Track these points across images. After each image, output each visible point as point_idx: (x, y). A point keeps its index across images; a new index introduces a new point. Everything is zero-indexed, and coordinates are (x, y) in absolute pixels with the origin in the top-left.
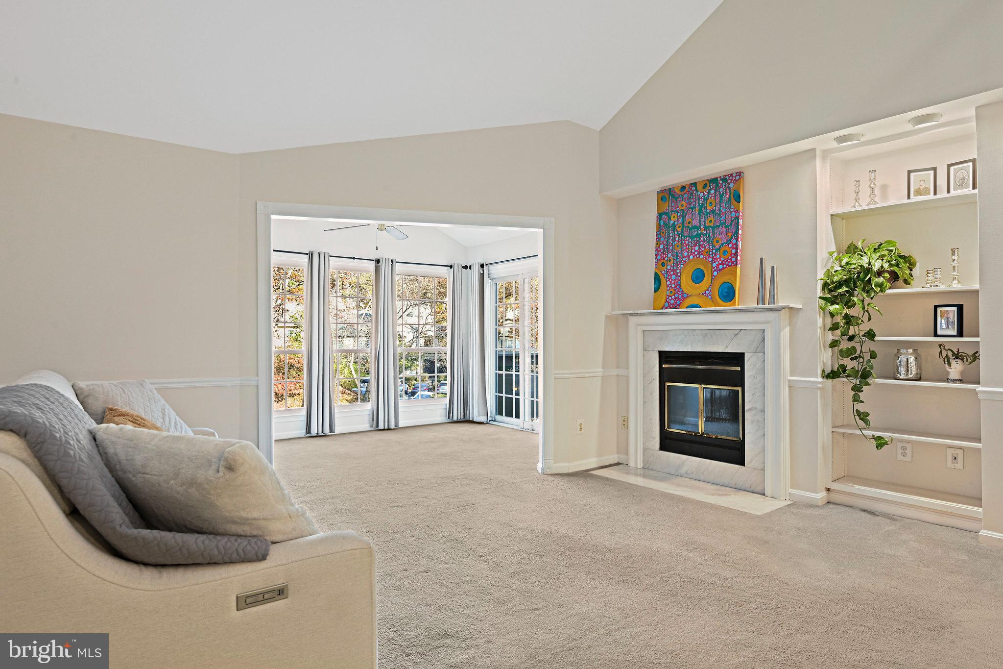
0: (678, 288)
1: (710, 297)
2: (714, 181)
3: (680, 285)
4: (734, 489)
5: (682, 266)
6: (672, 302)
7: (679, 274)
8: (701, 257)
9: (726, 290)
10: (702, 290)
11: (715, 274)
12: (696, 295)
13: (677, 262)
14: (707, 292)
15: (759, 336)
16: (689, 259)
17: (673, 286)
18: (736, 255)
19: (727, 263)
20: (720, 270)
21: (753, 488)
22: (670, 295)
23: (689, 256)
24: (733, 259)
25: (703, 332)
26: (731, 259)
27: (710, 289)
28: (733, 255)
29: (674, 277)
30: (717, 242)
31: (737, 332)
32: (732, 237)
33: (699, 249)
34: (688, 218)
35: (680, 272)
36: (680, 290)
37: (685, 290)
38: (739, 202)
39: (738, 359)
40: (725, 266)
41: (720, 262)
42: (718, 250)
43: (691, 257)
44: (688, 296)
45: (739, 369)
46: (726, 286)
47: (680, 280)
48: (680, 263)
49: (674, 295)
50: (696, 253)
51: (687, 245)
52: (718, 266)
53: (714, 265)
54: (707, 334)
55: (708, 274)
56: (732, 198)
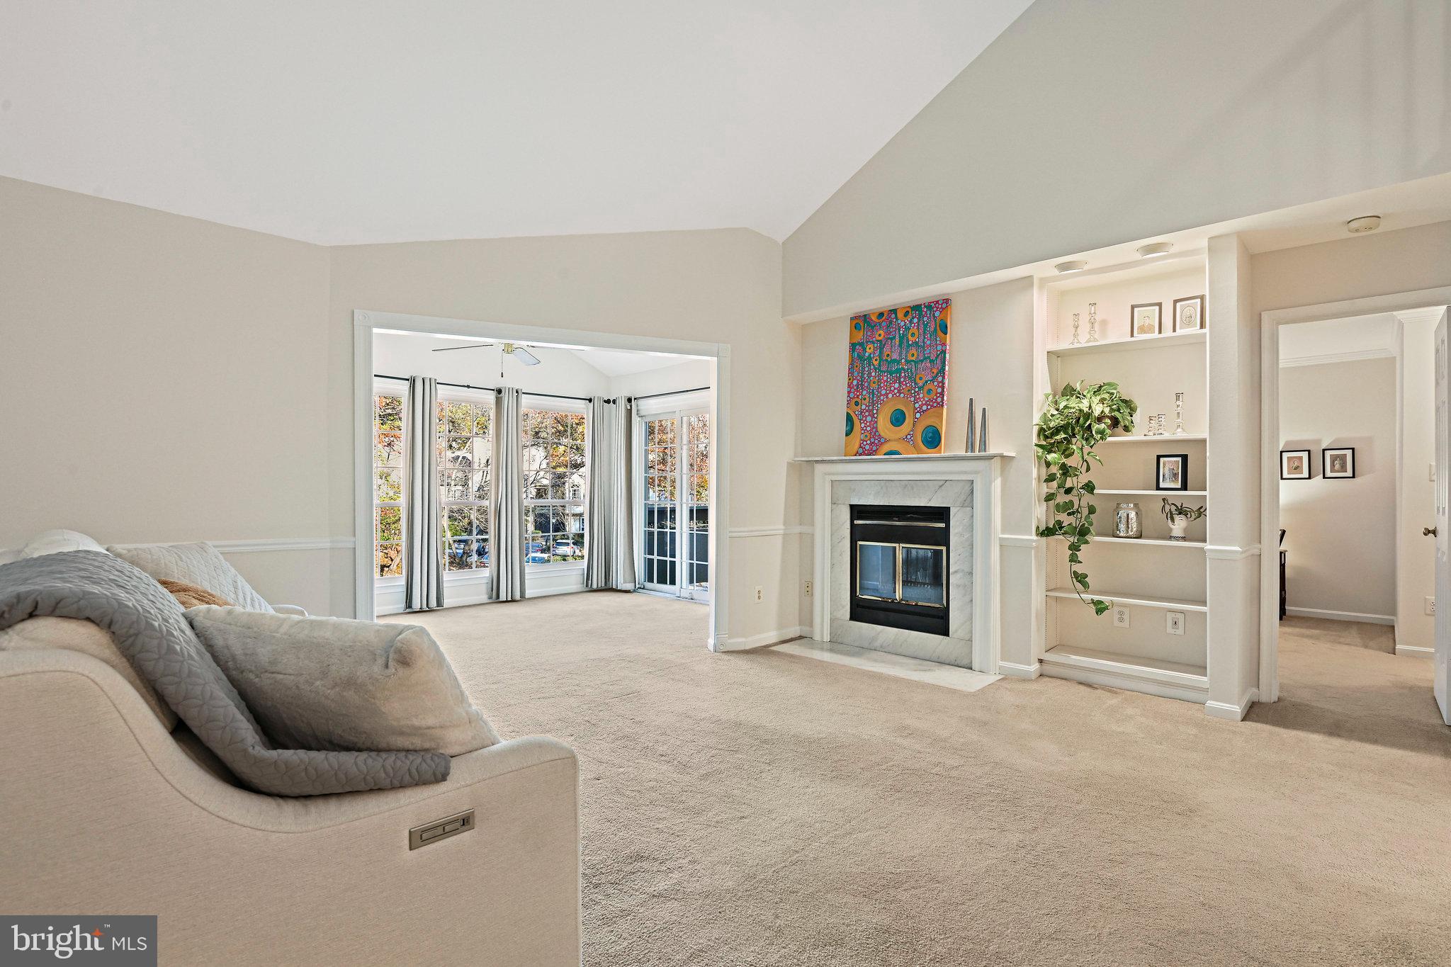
0: (874, 430)
1: (911, 443)
2: (917, 308)
3: (876, 428)
4: (937, 664)
5: (879, 406)
6: (867, 447)
7: (876, 416)
8: (902, 395)
9: (931, 435)
10: (903, 435)
11: (918, 415)
12: (895, 440)
13: (873, 401)
14: (909, 437)
15: (967, 488)
16: (887, 397)
17: (868, 429)
18: (942, 394)
19: (931, 403)
20: (923, 411)
21: (958, 662)
22: (865, 439)
23: (887, 395)
24: (939, 400)
25: (903, 483)
26: (936, 400)
27: (911, 433)
28: (938, 395)
29: (869, 419)
30: (921, 379)
31: (941, 483)
32: (937, 374)
33: (900, 386)
34: (886, 350)
35: (876, 413)
36: (877, 434)
37: (882, 434)
38: (946, 333)
39: (942, 514)
40: (929, 407)
41: (924, 402)
42: (921, 388)
43: (890, 396)
44: (886, 441)
45: (943, 525)
46: (931, 430)
47: (876, 422)
48: (877, 403)
49: (870, 440)
50: (896, 391)
51: (885, 381)
52: (921, 407)
53: (917, 405)
54: (906, 485)
55: (910, 415)
56: (938, 328)
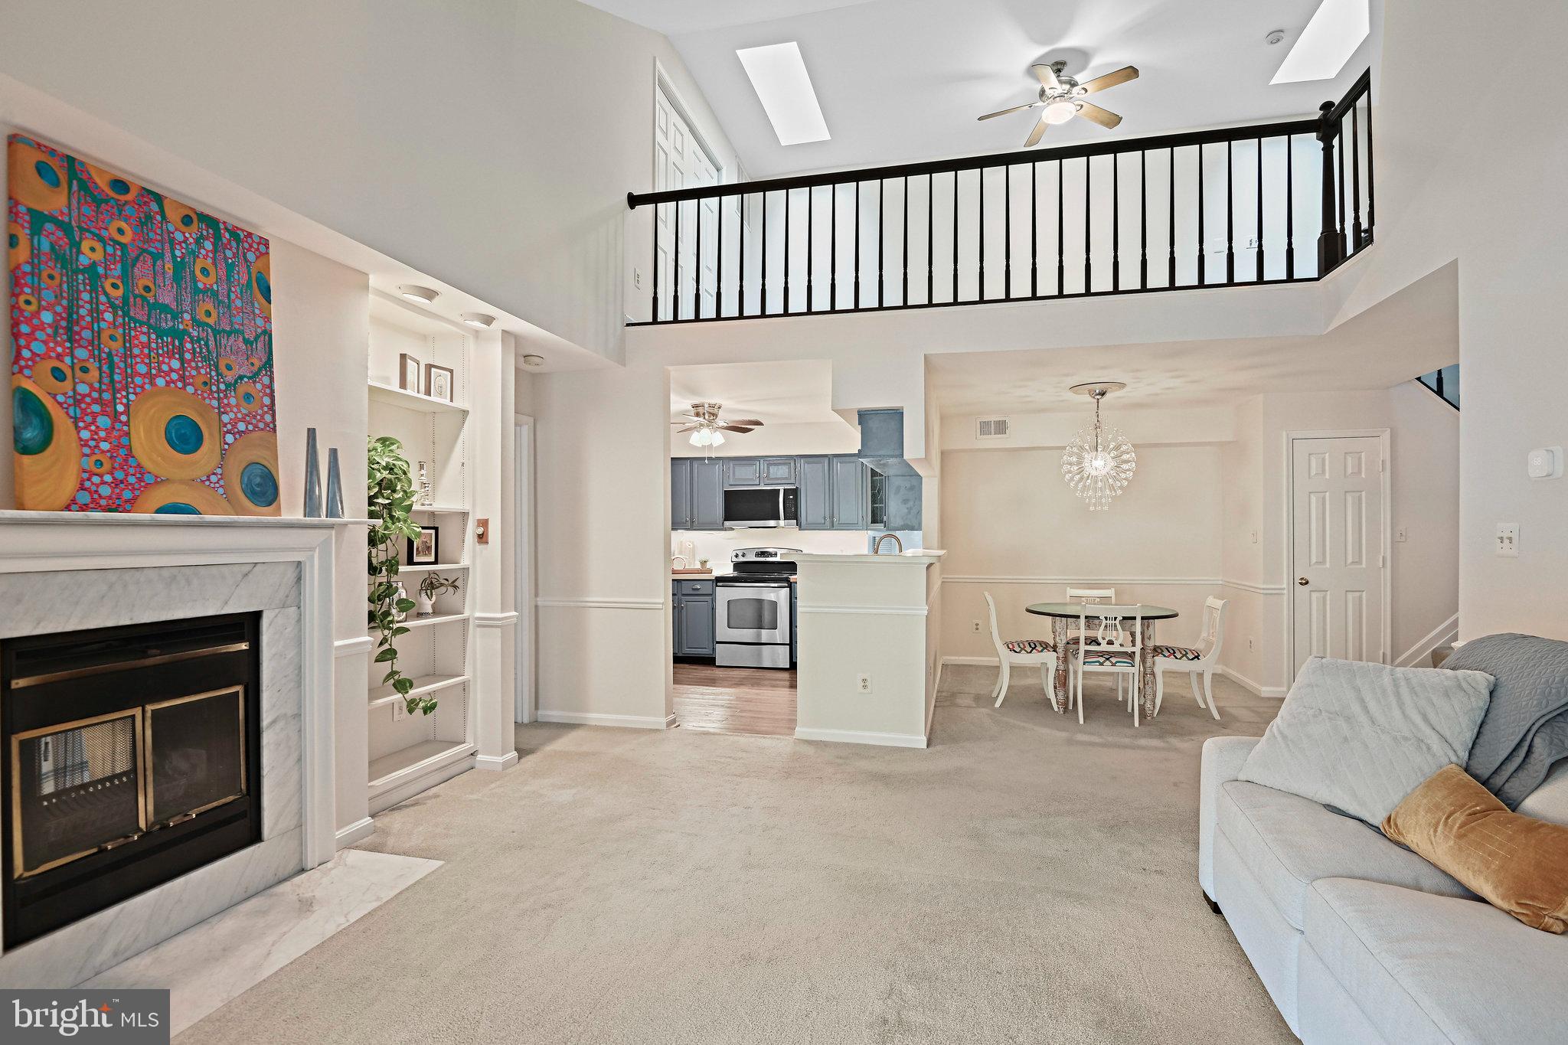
0: (123, 454)
1: (221, 491)
2: (210, 221)
3: (129, 448)
4: (218, 916)
5: (132, 397)
6: (105, 491)
7: (124, 418)
8: (190, 389)
9: (258, 480)
10: (200, 473)
11: (229, 438)
12: (182, 482)
13: (112, 381)
14: (214, 478)
15: (291, 575)
16: (153, 384)
17: (105, 446)
18: (272, 407)
19: (254, 421)
20: (240, 432)
22: (98, 471)
23: (152, 379)
24: (268, 418)
26: (262, 416)
27: (219, 471)
28: (266, 409)
29: (104, 421)
30: (229, 368)
31: (247, 568)
32: (260, 370)
33: (182, 368)
34: (142, 277)
35: (127, 412)
36: (131, 461)
37: (147, 464)
38: (270, 303)
39: (248, 625)
40: (250, 427)
41: (240, 416)
42: (232, 386)
43: (160, 382)
44: (158, 482)
45: (244, 646)
46: (258, 470)
47: (128, 434)
48: (126, 388)
49: (111, 473)
50: (174, 376)
51: (144, 345)
52: (234, 422)
53: (225, 418)
55: (211, 435)
56: (255, 285)
